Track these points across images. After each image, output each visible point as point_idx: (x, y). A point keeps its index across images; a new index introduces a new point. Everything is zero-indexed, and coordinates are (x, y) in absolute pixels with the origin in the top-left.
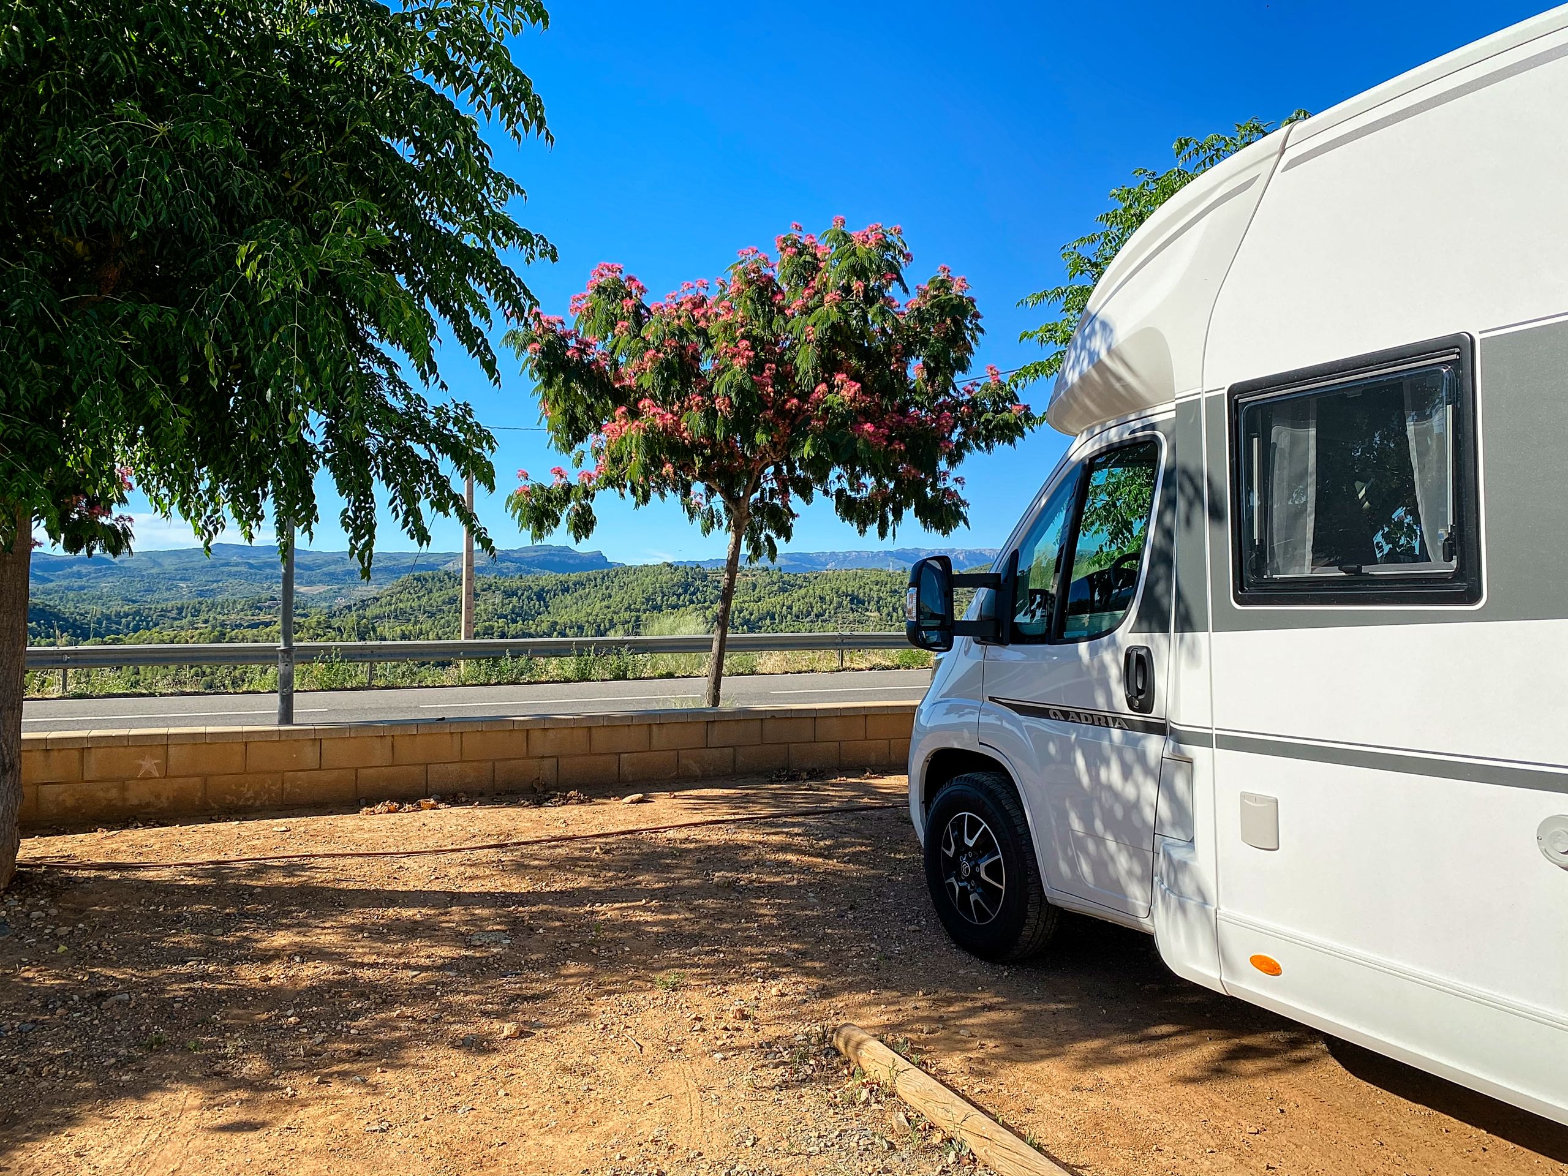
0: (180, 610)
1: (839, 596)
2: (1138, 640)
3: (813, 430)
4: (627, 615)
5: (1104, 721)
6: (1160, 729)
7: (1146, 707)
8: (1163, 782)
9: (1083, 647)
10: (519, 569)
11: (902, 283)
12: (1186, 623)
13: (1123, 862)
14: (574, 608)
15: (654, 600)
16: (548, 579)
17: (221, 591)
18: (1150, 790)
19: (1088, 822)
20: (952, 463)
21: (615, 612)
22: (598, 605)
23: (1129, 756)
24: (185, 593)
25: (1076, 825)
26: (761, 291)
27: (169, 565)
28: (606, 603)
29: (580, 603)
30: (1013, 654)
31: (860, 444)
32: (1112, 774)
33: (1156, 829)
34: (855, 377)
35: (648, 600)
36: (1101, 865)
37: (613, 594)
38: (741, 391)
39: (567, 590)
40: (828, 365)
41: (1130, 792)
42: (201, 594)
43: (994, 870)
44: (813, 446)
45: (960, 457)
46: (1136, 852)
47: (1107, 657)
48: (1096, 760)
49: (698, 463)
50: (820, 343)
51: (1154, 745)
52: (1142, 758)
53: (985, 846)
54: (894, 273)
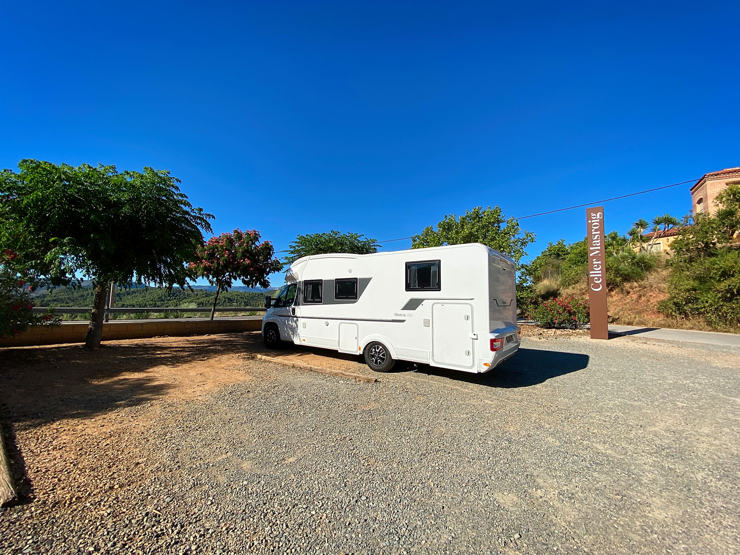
1: (225, 298)
2: (294, 307)
3: (240, 269)
4: (151, 303)
5: (290, 316)
6: (296, 317)
7: (294, 314)
8: (296, 323)
9: (288, 308)
11: (259, 241)
12: (299, 305)
13: (291, 333)
14: (131, 300)
15: (162, 298)
18: (294, 323)
19: (287, 329)
20: (267, 275)
21: (147, 302)
22: (141, 299)
23: (292, 320)
25: (285, 329)
26: (230, 241)
28: (144, 298)
29: (134, 298)
30: (279, 309)
31: (250, 272)
32: (290, 323)
33: (294, 328)
34: (249, 259)
35: (159, 298)
36: (288, 334)
37: (147, 296)
38: (226, 260)
39: (129, 294)
40: (244, 256)
41: (292, 324)
43: (274, 337)
44: (240, 272)
45: (269, 274)
46: (292, 331)
47: (290, 309)
48: (288, 321)
49: (212, 272)
50: (242, 252)
51: (295, 319)
52: (294, 320)
53: (273, 334)
54: (257, 239)
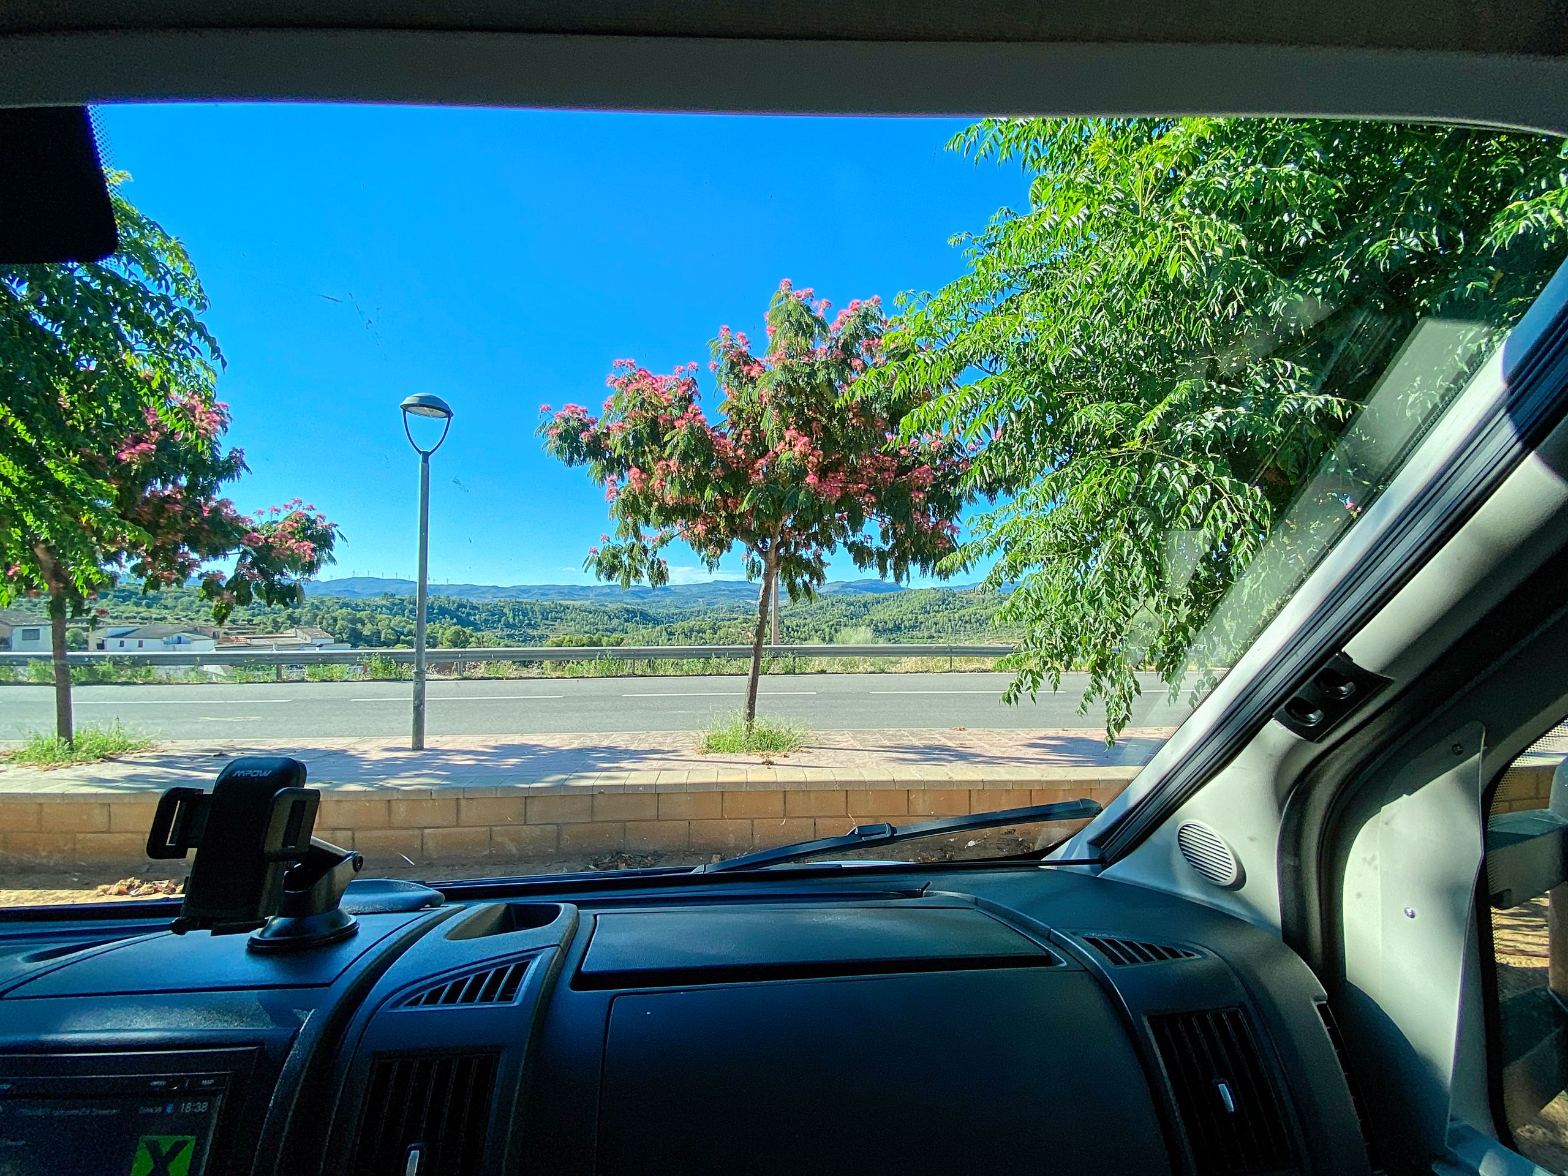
0: (699, 612)
10: (855, 592)
16: (869, 596)
17: (717, 603)
24: (701, 604)
27: (695, 590)
42: (708, 604)
